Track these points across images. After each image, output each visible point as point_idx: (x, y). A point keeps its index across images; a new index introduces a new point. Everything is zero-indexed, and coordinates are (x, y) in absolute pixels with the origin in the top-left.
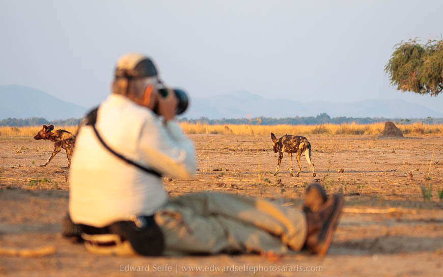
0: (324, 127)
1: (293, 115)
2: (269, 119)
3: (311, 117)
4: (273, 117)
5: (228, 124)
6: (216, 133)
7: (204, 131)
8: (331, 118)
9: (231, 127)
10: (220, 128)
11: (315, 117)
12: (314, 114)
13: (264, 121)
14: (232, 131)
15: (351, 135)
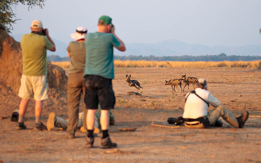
0: (224, 63)
1: (204, 54)
2: (190, 56)
3: (215, 56)
4: (193, 55)
5: (169, 61)
6: (162, 66)
7: (155, 66)
8: (227, 56)
9: (170, 62)
10: (164, 63)
11: (218, 55)
12: (217, 53)
13: (188, 58)
14: (171, 65)
15: (240, 68)
